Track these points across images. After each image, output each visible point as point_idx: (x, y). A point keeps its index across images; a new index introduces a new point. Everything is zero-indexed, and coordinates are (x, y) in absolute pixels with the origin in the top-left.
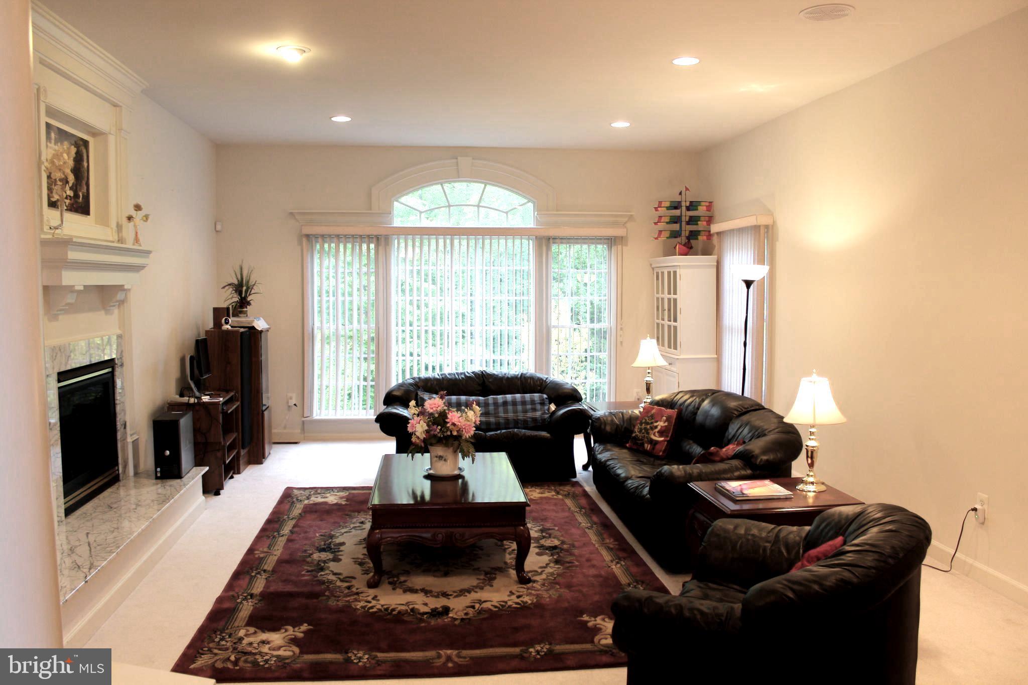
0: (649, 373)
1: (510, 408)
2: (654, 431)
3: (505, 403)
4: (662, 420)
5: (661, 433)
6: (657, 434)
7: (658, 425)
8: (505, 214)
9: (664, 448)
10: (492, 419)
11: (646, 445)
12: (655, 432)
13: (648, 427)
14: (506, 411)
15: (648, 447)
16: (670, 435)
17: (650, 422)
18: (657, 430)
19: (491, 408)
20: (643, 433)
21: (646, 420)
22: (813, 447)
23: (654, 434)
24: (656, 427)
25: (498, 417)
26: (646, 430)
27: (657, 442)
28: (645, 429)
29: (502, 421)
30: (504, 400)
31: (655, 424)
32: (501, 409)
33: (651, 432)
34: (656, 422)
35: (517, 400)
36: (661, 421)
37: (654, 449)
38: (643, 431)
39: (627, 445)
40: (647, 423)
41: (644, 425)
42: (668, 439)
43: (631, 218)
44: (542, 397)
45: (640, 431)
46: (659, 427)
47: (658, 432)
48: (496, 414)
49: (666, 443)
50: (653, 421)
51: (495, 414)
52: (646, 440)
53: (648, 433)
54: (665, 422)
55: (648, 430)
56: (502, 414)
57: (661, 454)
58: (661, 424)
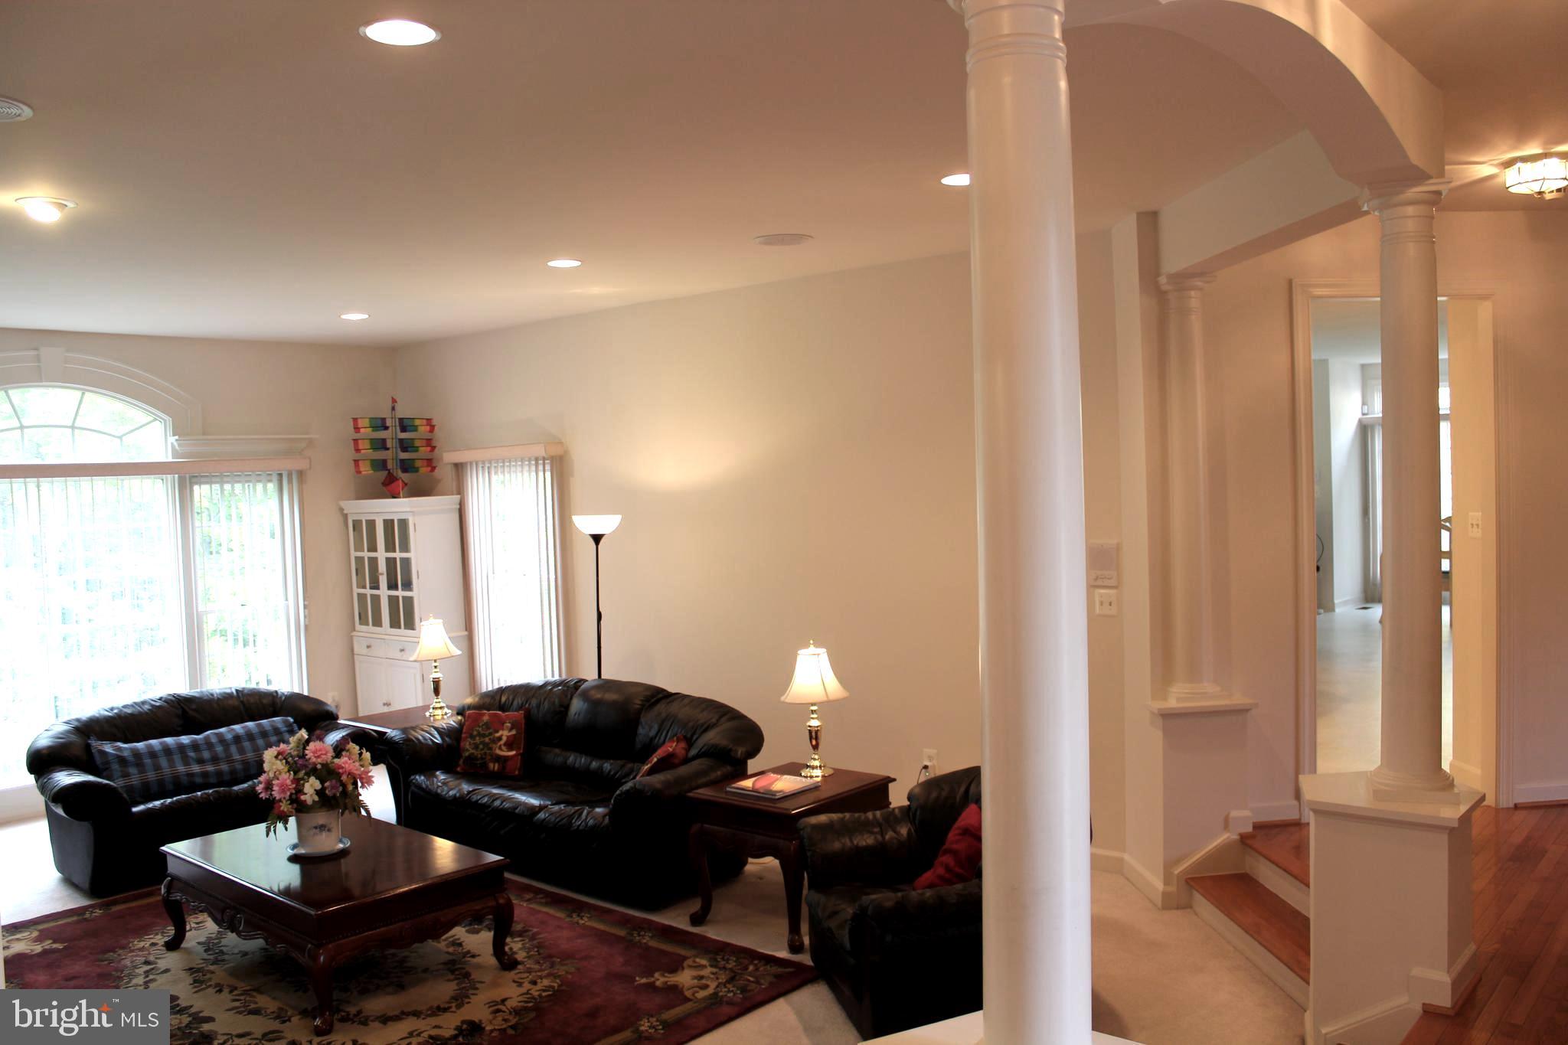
0: (436, 667)
1: (247, 744)
2: (499, 744)
3: (237, 739)
4: (505, 727)
5: (510, 745)
6: (503, 748)
7: (502, 735)
8: (119, 440)
9: (519, 765)
10: (224, 767)
11: (491, 765)
12: (500, 746)
13: (487, 740)
14: (242, 751)
15: (494, 767)
16: (522, 746)
17: (487, 733)
18: (502, 742)
19: (219, 749)
20: (482, 750)
21: (478, 731)
22: (817, 727)
23: (500, 749)
24: (500, 739)
25: (233, 761)
26: (486, 745)
27: (506, 759)
28: (482, 743)
29: (239, 766)
30: (234, 734)
31: (497, 735)
32: (233, 749)
33: (494, 746)
34: (497, 732)
35: (254, 732)
36: (503, 729)
37: (504, 768)
38: (481, 746)
39: (459, 769)
40: (484, 736)
41: (478, 738)
42: (521, 751)
43: (310, 443)
44: (287, 721)
45: (476, 747)
46: (504, 739)
47: (505, 744)
48: (229, 760)
49: (520, 757)
50: (491, 731)
51: (227, 757)
52: (490, 757)
53: (491, 749)
54: (511, 729)
55: (488, 744)
56: (237, 757)
57: (517, 773)
58: (505, 734)
